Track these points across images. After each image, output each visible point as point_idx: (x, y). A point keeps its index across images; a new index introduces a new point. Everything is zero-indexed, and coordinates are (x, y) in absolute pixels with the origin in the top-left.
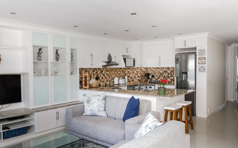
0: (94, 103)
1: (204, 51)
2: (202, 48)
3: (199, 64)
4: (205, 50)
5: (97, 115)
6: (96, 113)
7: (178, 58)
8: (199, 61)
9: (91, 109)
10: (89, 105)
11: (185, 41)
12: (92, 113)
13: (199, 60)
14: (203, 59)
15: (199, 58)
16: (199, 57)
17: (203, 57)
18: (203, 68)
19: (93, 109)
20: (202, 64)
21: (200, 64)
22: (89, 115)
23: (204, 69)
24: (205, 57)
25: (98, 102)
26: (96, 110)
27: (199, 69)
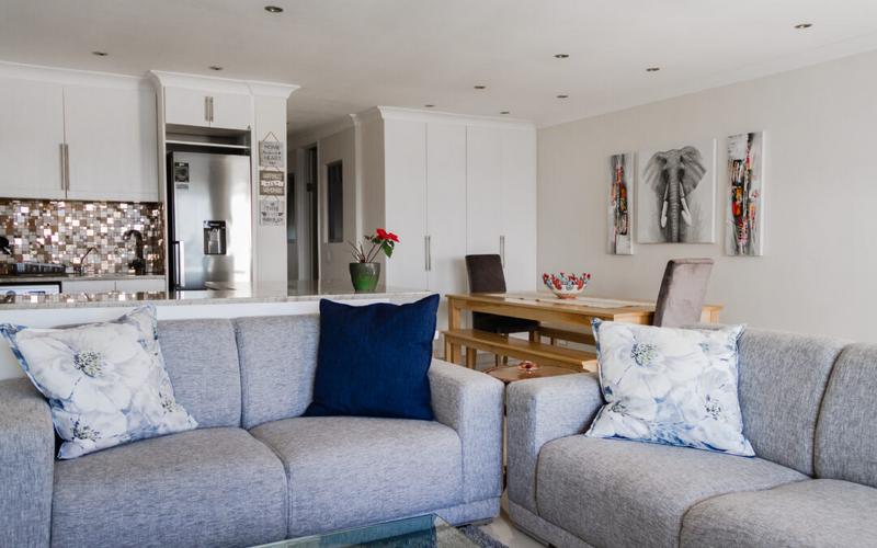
0: (126, 363)
1: (278, 148)
2: (271, 139)
3: (262, 193)
4: (282, 146)
5: (161, 430)
6: (156, 421)
7: (187, 165)
8: (264, 183)
9: (125, 406)
10: (98, 382)
11: (209, 102)
12: (135, 423)
13: (261, 179)
14: (274, 176)
15: (262, 173)
16: (262, 168)
17: (274, 169)
18: (277, 209)
19: (138, 403)
20: (275, 194)
21: (266, 194)
22: (115, 441)
23: (280, 214)
24: (281, 169)
25: (146, 356)
26: (154, 404)
27: (264, 214)
